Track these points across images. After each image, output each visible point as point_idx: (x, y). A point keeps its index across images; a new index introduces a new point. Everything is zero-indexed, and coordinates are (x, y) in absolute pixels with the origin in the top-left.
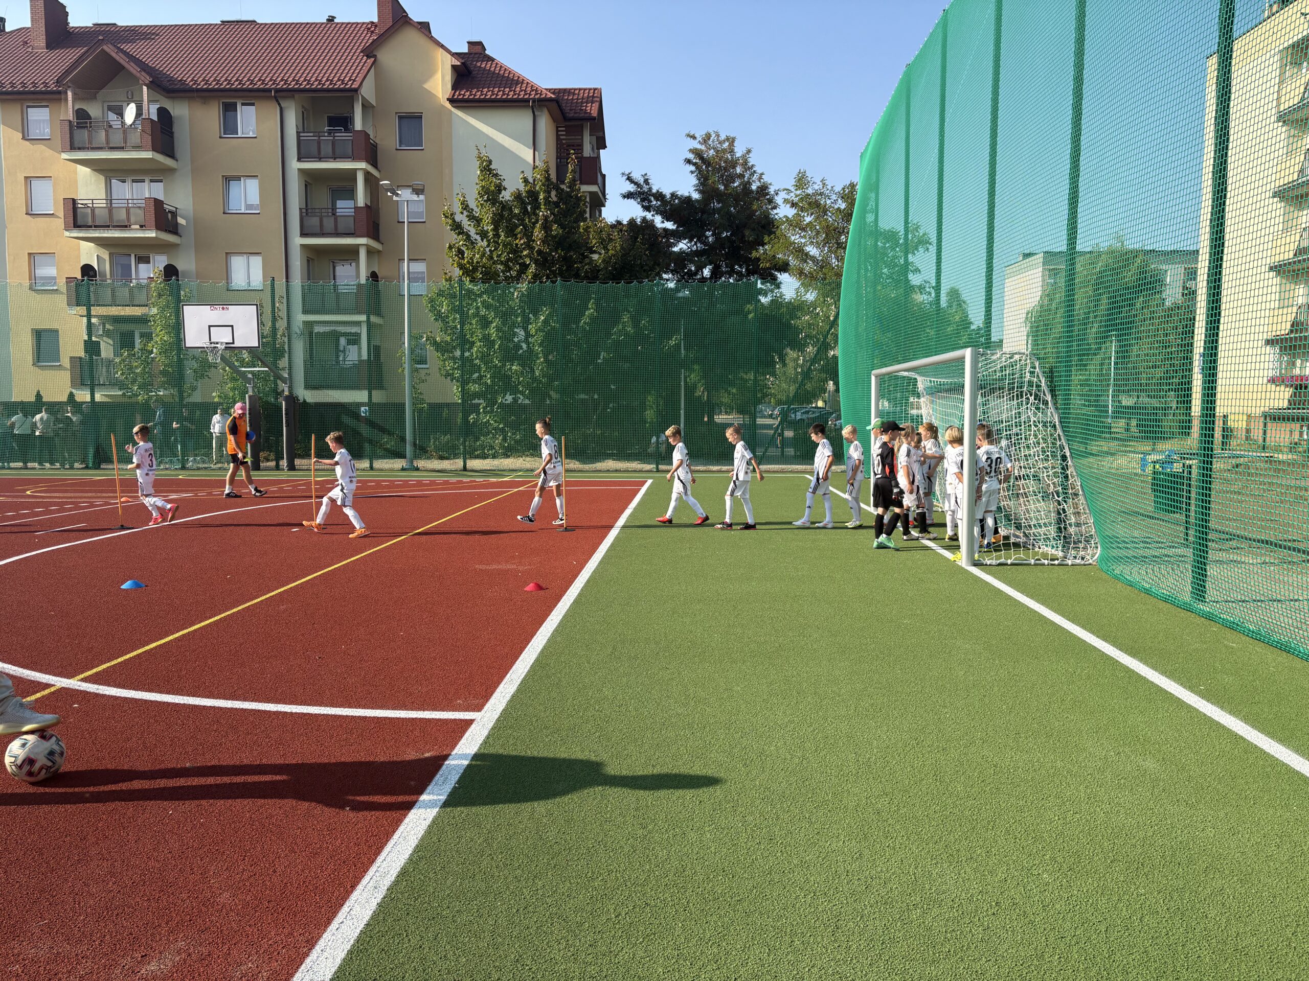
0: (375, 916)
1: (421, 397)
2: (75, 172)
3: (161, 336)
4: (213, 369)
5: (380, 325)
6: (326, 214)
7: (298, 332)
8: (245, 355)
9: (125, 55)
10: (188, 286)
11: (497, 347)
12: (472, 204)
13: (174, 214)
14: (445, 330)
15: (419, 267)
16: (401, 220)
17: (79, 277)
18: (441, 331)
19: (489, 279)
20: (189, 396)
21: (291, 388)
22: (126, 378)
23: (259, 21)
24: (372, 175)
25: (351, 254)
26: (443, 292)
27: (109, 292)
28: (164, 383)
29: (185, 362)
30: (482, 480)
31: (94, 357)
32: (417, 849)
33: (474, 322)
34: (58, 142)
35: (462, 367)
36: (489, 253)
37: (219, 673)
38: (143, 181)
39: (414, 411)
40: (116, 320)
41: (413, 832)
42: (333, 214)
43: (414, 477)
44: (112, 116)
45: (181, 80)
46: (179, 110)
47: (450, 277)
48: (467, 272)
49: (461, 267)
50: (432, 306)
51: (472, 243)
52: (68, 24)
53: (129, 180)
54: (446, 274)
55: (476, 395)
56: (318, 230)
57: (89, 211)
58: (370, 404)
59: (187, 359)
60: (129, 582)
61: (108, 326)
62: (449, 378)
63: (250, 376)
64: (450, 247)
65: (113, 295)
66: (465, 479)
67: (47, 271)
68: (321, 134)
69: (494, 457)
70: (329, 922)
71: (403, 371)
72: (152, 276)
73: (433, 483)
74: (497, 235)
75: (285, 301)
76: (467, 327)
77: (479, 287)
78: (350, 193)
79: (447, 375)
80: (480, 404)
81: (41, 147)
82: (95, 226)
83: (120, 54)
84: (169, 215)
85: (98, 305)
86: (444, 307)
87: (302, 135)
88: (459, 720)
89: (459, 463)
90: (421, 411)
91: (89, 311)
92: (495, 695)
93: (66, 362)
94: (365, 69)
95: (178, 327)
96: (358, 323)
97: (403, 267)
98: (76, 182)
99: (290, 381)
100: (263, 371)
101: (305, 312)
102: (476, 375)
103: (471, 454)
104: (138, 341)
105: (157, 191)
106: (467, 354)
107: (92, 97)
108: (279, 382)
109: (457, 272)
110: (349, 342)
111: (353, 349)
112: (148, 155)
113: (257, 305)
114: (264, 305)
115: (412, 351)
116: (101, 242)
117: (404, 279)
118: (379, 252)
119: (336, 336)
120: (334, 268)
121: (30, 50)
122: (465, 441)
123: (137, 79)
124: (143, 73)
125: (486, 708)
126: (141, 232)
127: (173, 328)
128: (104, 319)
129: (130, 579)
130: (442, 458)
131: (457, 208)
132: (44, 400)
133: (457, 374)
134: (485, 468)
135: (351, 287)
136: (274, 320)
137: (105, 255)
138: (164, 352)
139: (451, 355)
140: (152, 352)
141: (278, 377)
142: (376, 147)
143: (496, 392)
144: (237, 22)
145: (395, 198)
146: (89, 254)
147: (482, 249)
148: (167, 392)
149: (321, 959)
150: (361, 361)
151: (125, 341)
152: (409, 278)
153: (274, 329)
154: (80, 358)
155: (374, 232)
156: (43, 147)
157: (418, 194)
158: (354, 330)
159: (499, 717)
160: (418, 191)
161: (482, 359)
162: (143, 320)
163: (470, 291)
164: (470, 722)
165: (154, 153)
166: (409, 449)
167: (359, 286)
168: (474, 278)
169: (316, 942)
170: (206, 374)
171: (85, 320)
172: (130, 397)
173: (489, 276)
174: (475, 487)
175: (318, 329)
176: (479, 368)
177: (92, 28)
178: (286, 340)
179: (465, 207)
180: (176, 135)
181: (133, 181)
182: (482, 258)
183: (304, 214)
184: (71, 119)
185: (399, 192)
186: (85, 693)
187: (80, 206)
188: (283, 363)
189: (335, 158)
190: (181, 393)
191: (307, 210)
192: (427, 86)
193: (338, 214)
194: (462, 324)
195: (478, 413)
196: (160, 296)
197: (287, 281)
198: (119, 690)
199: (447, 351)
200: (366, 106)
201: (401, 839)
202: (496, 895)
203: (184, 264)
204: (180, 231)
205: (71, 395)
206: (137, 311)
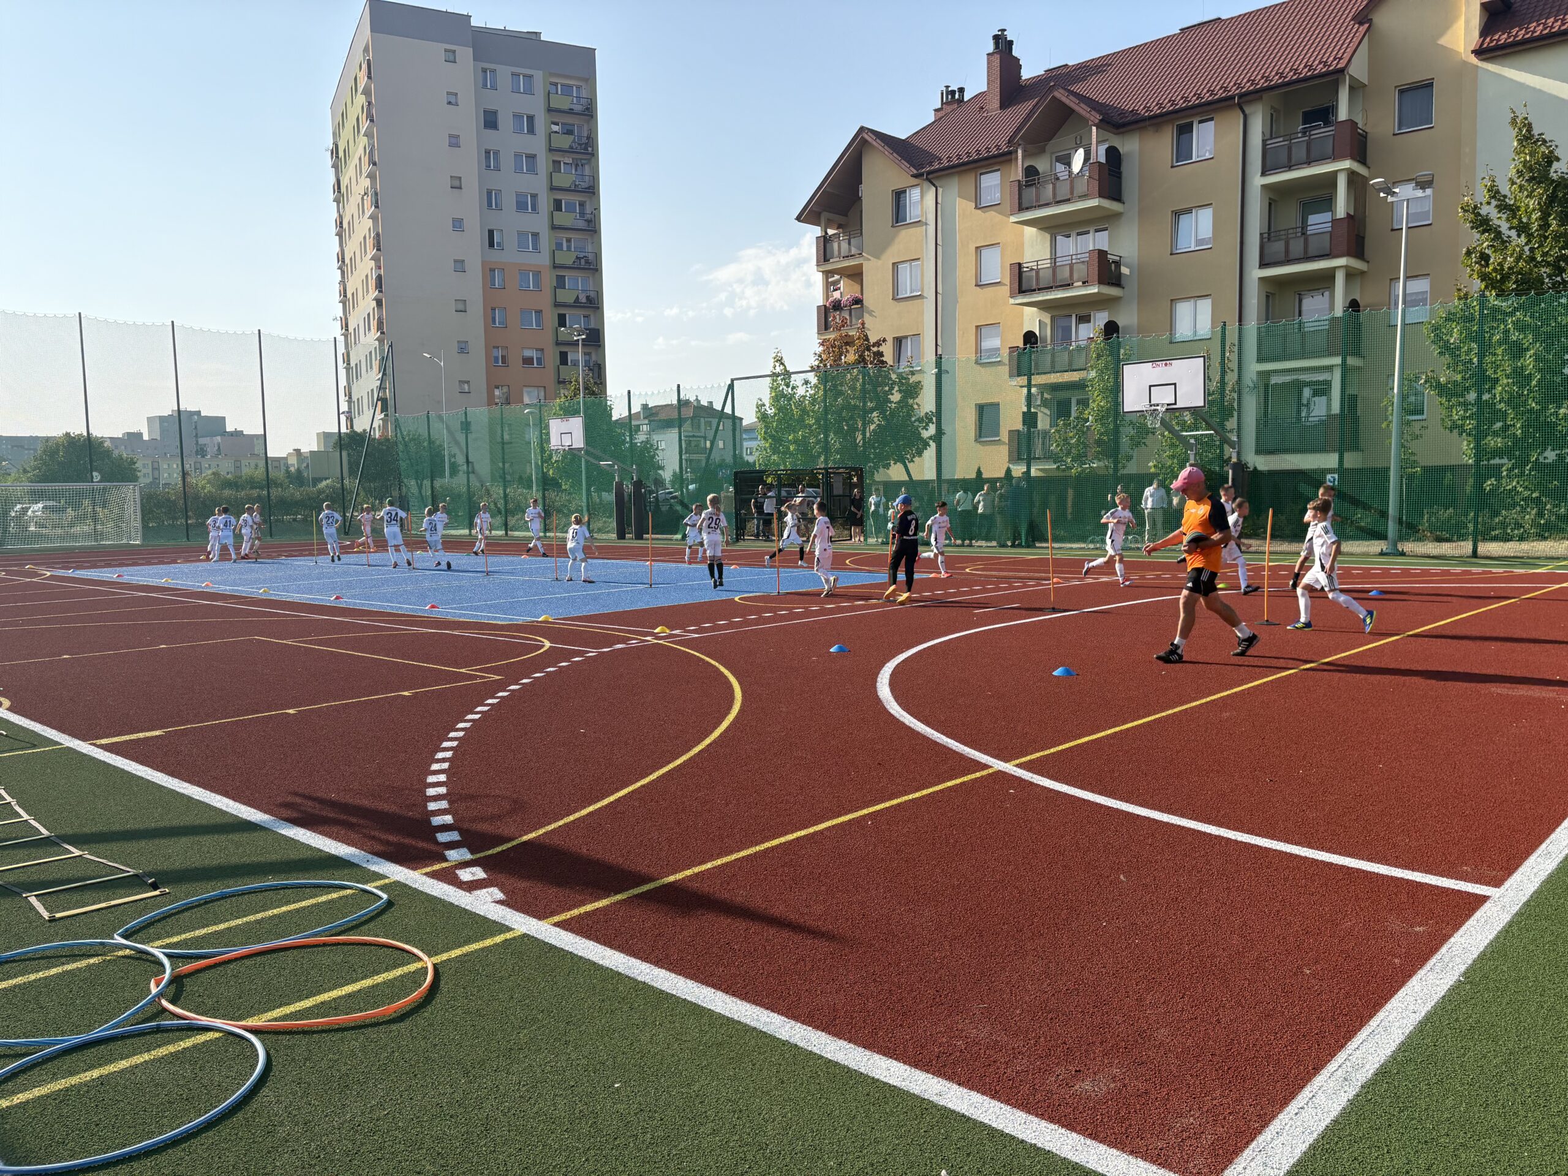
0: (1345, 1113)
1: (1412, 458)
2: (1022, 234)
3: (1098, 401)
4: (1150, 435)
5: (1359, 368)
6: (1294, 235)
7: (1251, 385)
8: (1188, 417)
9: (1075, 96)
10: (1128, 341)
11: (1534, 383)
12: (1505, 189)
13: (1118, 264)
14: (1453, 366)
15: (1421, 286)
16: (1396, 227)
17: (1021, 345)
18: (1448, 368)
19: (1527, 289)
20: (1124, 467)
21: (1239, 454)
22: (1061, 450)
23: (1223, 17)
24: (1358, 174)
25: (1325, 280)
26: (1454, 314)
27: (1049, 358)
28: (1098, 453)
29: (1121, 429)
30: (1501, 570)
31: (1032, 430)
32: (1403, 1047)
33: (1499, 351)
34: (1007, 206)
35: (1479, 416)
36: (1528, 253)
37: (1154, 781)
38: (1087, 233)
39: (1402, 477)
40: (1055, 388)
41: (1397, 1024)
42: (1303, 234)
43: (1396, 565)
44: (1060, 167)
45: (1133, 110)
46: (1130, 146)
47: (1466, 294)
48: (1491, 284)
49: (1484, 277)
50: (1437, 335)
51: (1503, 242)
52: (1020, 77)
53: (1074, 234)
54: (1459, 290)
55: (1498, 453)
56: (1282, 256)
57: (1034, 273)
58: (1341, 470)
59: (1123, 426)
60: (1060, 669)
61: (1046, 396)
62: (1456, 431)
63: (1192, 441)
64: (1469, 253)
65: (1053, 362)
66: (1474, 569)
67: (991, 342)
68: (1293, 137)
69: (1521, 539)
70: (1285, 1102)
71: (1388, 426)
72: (1092, 336)
73: (1425, 573)
74: (1545, 226)
75: (1236, 349)
76: (1488, 359)
77: (1510, 302)
78: (1328, 203)
79: (1454, 427)
80: (1503, 465)
81: (992, 214)
82: (1039, 289)
83: (1071, 97)
84: (1113, 265)
85: (1038, 374)
86: (1455, 335)
87: (1269, 142)
88: (1465, 892)
89: (1466, 547)
90: (1411, 477)
91: (1029, 381)
92: (1521, 870)
93: (1004, 436)
94: (1356, 40)
95: (1116, 390)
96: (1329, 368)
97: (1397, 289)
98: (1023, 244)
99: (1238, 446)
100: (1206, 435)
101: (1260, 359)
102: (1499, 425)
103: (1483, 534)
104: (1074, 408)
105: (1099, 241)
106: (1486, 397)
107: (1042, 151)
108: (1226, 447)
109: (1478, 285)
110: (1316, 393)
111: (1321, 401)
112: (1094, 202)
113: (1204, 357)
114: (1212, 357)
115: (1403, 397)
116: (1042, 306)
117: (1397, 304)
118: (1362, 273)
119: (1299, 386)
120: (1300, 301)
121: (985, 114)
122: (1476, 516)
123: (1086, 120)
124: (1093, 113)
125: (1507, 884)
126: (1083, 289)
127: (1111, 391)
128: (1043, 388)
129: (1062, 666)
130: (1439, 540)
131: (1482, 195)
132: (984, 476)
133: (1470, 425)
134: (1506, 554)
135: (1322, 323)
136: (1223, 373)
137: (1047, 318)
138: (1100, 419)
139: (1461, 400)
140: (1087, 420)
141: (1225, 441)
142: (1366, 138)
143: (1531, 447)
144: (1199, 24)
145: (1390, 199)
146: (1032, 319)
147: (1518, 249)
148: (1101, 464)
149: (1276, 1143)
150: (1329, 416)
151: (1062, 410)
152: (1404, 302)
153: (1223, 382)
154: (1018, 431)
155: (1357, 249)
156: (993, 213)
157: (1423, 188)
158: (1321, 377)
159: (1529, 901)
160: (1422, 185)
161: (1509, 402)
162: (1080, 386)
163: (1495, 310)
164: (1483, 899)
165: (1101, 199)
166: (1392, 528)
167: (1334, 320)
168: (1503, 290)
169: (1270, 1121)
170: (1143, 441)
171: (1025, 390)
172: (1064, 470)
173: (1528, 284)
174: (1490, 580)
175: (1275, 380)
176: (1505, 414)
177: (1043, 75)
178: (1235, 396)
179: (1494, 193)
180: (1124, 175)
181: (1079, 234)
182: (1518, 260)
183: (1266, 240)
184: (1020, 178)
185: (1397, 190)
186: (1020, 780)
187: (1025, 269)
188: (1232, 424)
189: (1309, 162)
190: (1116, 462)
191: (1269, 234)
192: (1443, 41)
193: (1309, 233)
194: (1481, 356)
195: (1499, 478)
196: (1099, 357)
197: (1240, 325)
198: (1053, 782)
199: (1457, 396)
200: (1356, 88)
201: (1380, 1029)
202: (1520, 1141)
203: (1126, 318)
204: (1123, 282)
205: (1009, 471)
206: (1074, 377)
